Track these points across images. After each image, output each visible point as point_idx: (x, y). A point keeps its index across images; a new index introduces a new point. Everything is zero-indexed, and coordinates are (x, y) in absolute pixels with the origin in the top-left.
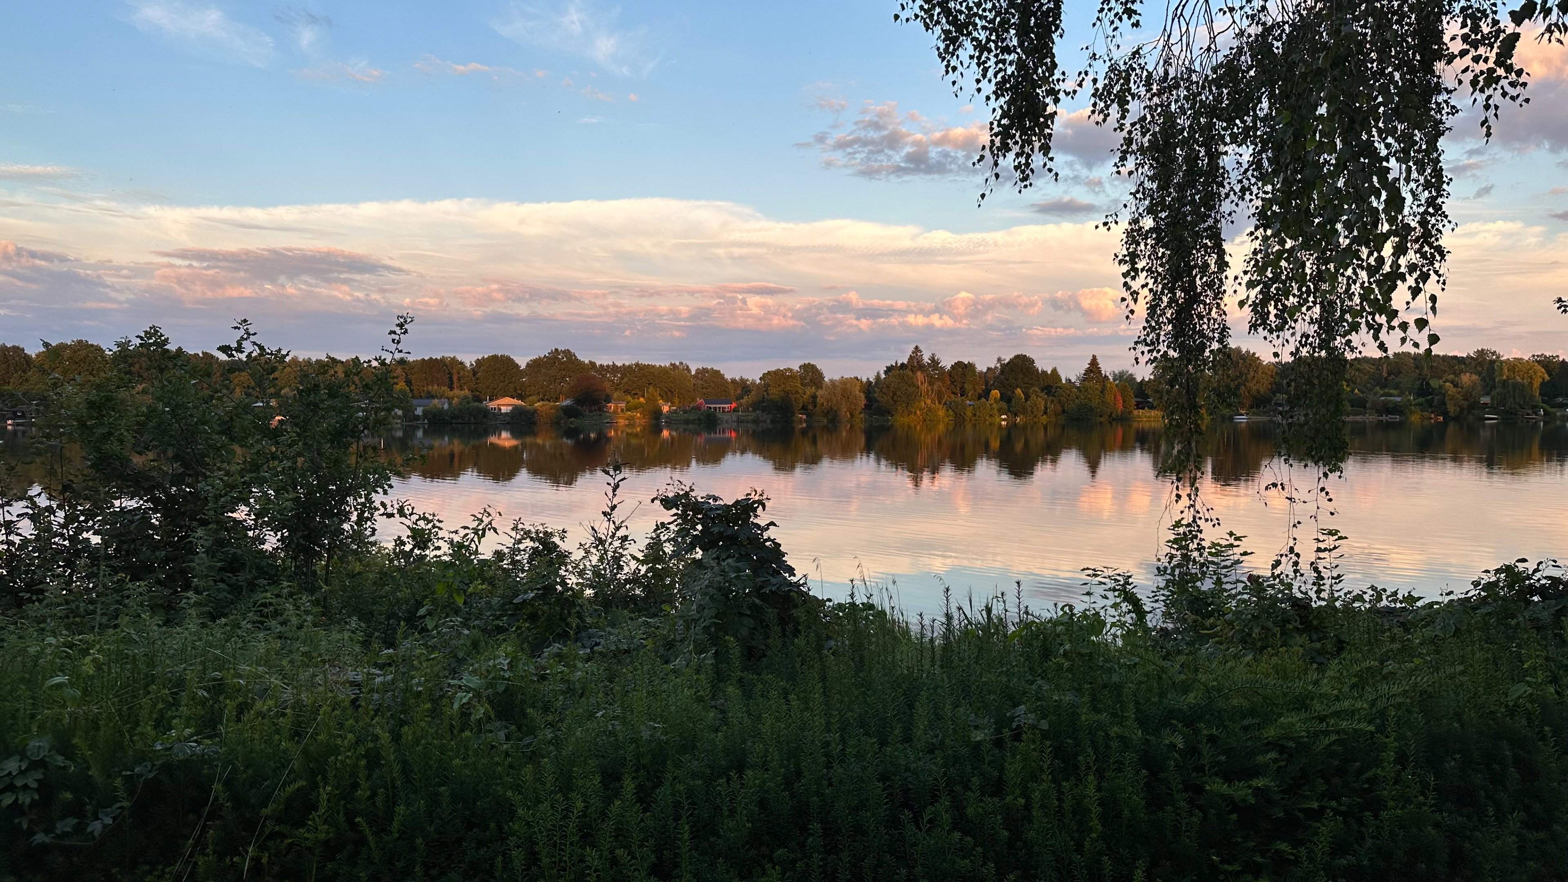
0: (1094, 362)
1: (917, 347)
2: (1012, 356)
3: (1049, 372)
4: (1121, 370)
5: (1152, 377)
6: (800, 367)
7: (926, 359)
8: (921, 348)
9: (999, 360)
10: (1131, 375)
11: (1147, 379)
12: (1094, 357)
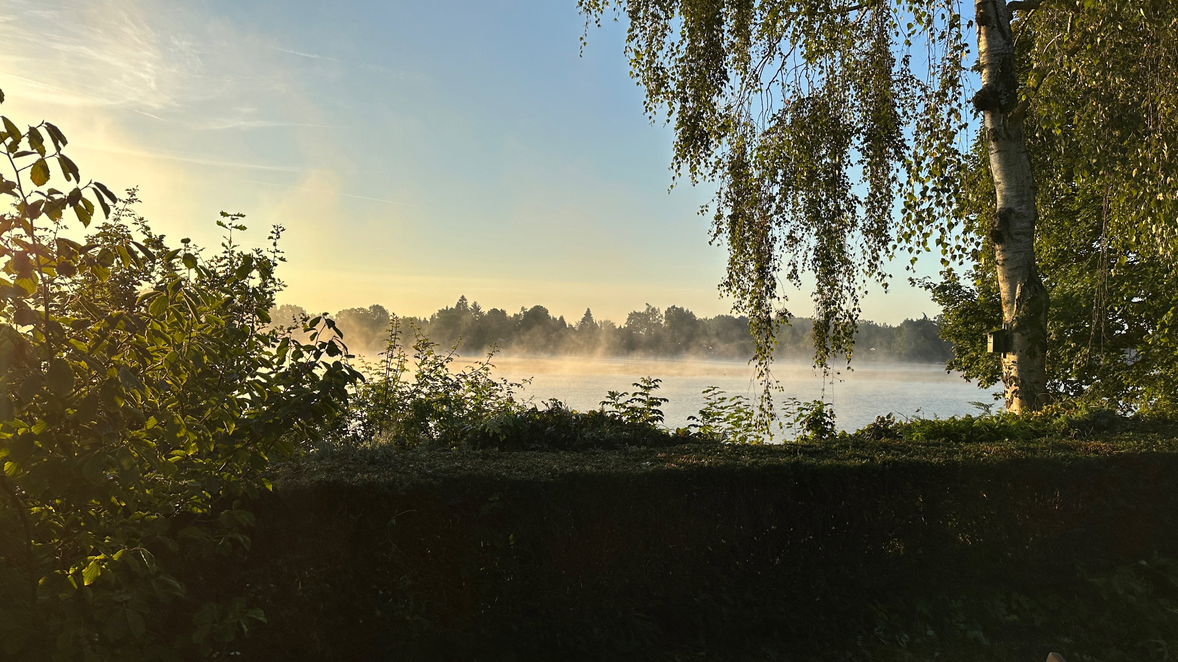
0: (588, 314)
1: (463, 297)
2: (532, 307)
3: (558, 319)
4: (605, 319)
5: (626, 326)
6: (370, 308)
7: (470, 305)
8: (466, 297)
9: (523, 309)
10: (612, 324)
11: (622, 327)
12: (588, 309)
